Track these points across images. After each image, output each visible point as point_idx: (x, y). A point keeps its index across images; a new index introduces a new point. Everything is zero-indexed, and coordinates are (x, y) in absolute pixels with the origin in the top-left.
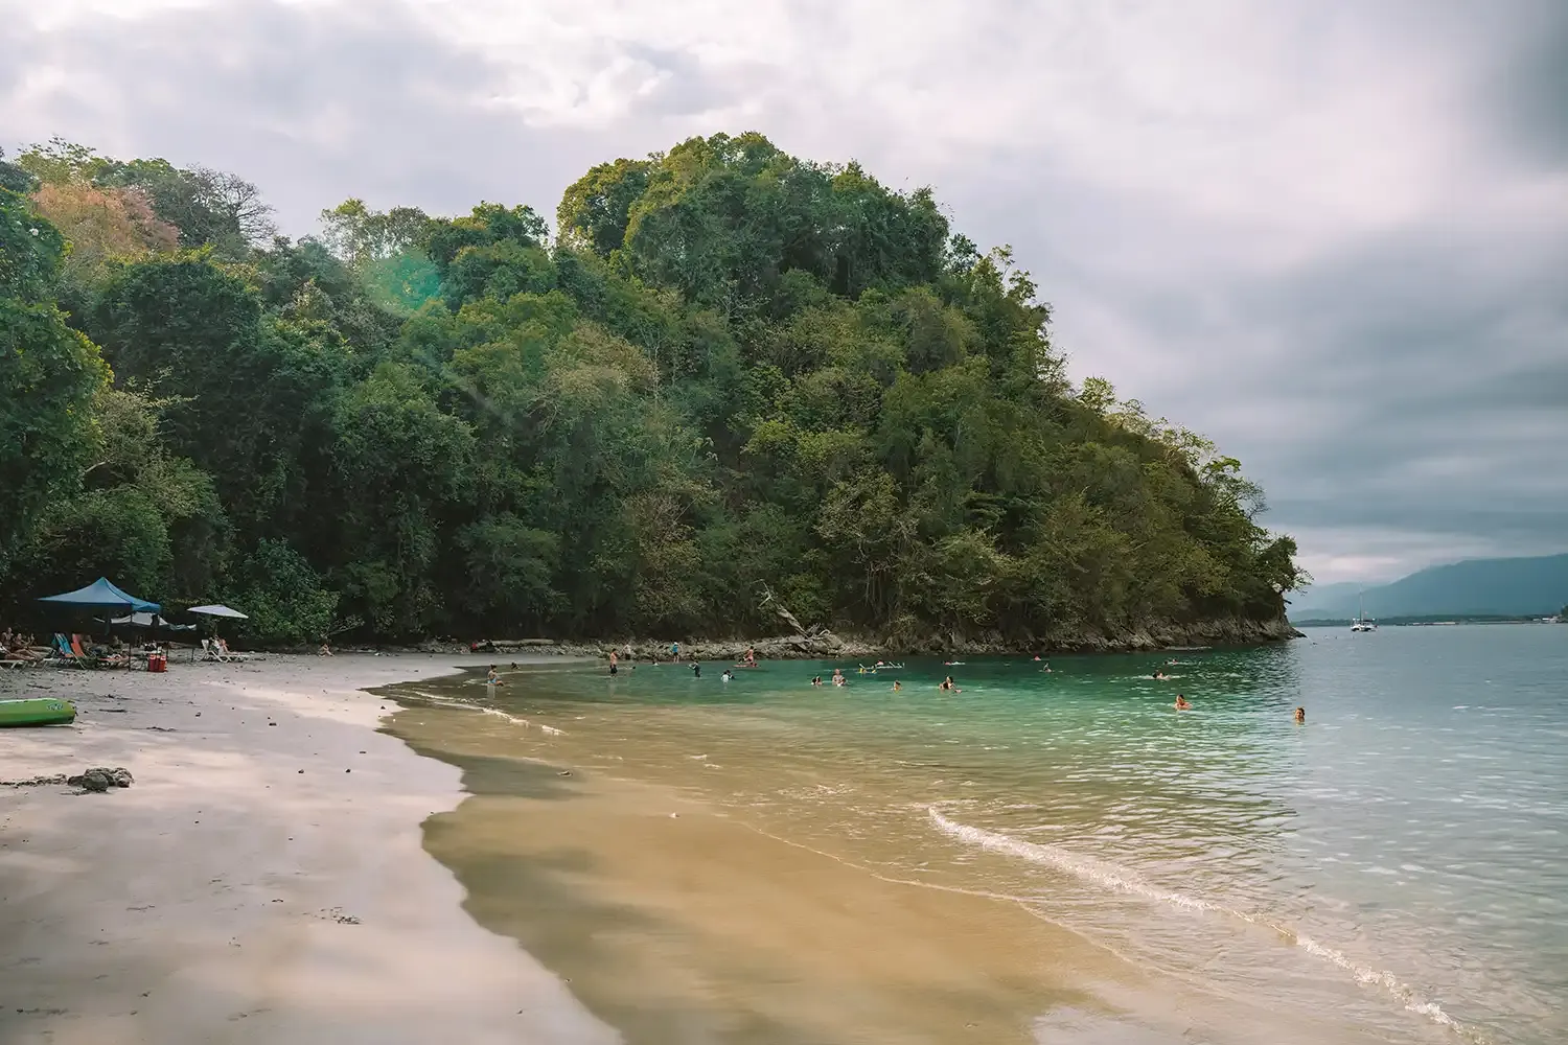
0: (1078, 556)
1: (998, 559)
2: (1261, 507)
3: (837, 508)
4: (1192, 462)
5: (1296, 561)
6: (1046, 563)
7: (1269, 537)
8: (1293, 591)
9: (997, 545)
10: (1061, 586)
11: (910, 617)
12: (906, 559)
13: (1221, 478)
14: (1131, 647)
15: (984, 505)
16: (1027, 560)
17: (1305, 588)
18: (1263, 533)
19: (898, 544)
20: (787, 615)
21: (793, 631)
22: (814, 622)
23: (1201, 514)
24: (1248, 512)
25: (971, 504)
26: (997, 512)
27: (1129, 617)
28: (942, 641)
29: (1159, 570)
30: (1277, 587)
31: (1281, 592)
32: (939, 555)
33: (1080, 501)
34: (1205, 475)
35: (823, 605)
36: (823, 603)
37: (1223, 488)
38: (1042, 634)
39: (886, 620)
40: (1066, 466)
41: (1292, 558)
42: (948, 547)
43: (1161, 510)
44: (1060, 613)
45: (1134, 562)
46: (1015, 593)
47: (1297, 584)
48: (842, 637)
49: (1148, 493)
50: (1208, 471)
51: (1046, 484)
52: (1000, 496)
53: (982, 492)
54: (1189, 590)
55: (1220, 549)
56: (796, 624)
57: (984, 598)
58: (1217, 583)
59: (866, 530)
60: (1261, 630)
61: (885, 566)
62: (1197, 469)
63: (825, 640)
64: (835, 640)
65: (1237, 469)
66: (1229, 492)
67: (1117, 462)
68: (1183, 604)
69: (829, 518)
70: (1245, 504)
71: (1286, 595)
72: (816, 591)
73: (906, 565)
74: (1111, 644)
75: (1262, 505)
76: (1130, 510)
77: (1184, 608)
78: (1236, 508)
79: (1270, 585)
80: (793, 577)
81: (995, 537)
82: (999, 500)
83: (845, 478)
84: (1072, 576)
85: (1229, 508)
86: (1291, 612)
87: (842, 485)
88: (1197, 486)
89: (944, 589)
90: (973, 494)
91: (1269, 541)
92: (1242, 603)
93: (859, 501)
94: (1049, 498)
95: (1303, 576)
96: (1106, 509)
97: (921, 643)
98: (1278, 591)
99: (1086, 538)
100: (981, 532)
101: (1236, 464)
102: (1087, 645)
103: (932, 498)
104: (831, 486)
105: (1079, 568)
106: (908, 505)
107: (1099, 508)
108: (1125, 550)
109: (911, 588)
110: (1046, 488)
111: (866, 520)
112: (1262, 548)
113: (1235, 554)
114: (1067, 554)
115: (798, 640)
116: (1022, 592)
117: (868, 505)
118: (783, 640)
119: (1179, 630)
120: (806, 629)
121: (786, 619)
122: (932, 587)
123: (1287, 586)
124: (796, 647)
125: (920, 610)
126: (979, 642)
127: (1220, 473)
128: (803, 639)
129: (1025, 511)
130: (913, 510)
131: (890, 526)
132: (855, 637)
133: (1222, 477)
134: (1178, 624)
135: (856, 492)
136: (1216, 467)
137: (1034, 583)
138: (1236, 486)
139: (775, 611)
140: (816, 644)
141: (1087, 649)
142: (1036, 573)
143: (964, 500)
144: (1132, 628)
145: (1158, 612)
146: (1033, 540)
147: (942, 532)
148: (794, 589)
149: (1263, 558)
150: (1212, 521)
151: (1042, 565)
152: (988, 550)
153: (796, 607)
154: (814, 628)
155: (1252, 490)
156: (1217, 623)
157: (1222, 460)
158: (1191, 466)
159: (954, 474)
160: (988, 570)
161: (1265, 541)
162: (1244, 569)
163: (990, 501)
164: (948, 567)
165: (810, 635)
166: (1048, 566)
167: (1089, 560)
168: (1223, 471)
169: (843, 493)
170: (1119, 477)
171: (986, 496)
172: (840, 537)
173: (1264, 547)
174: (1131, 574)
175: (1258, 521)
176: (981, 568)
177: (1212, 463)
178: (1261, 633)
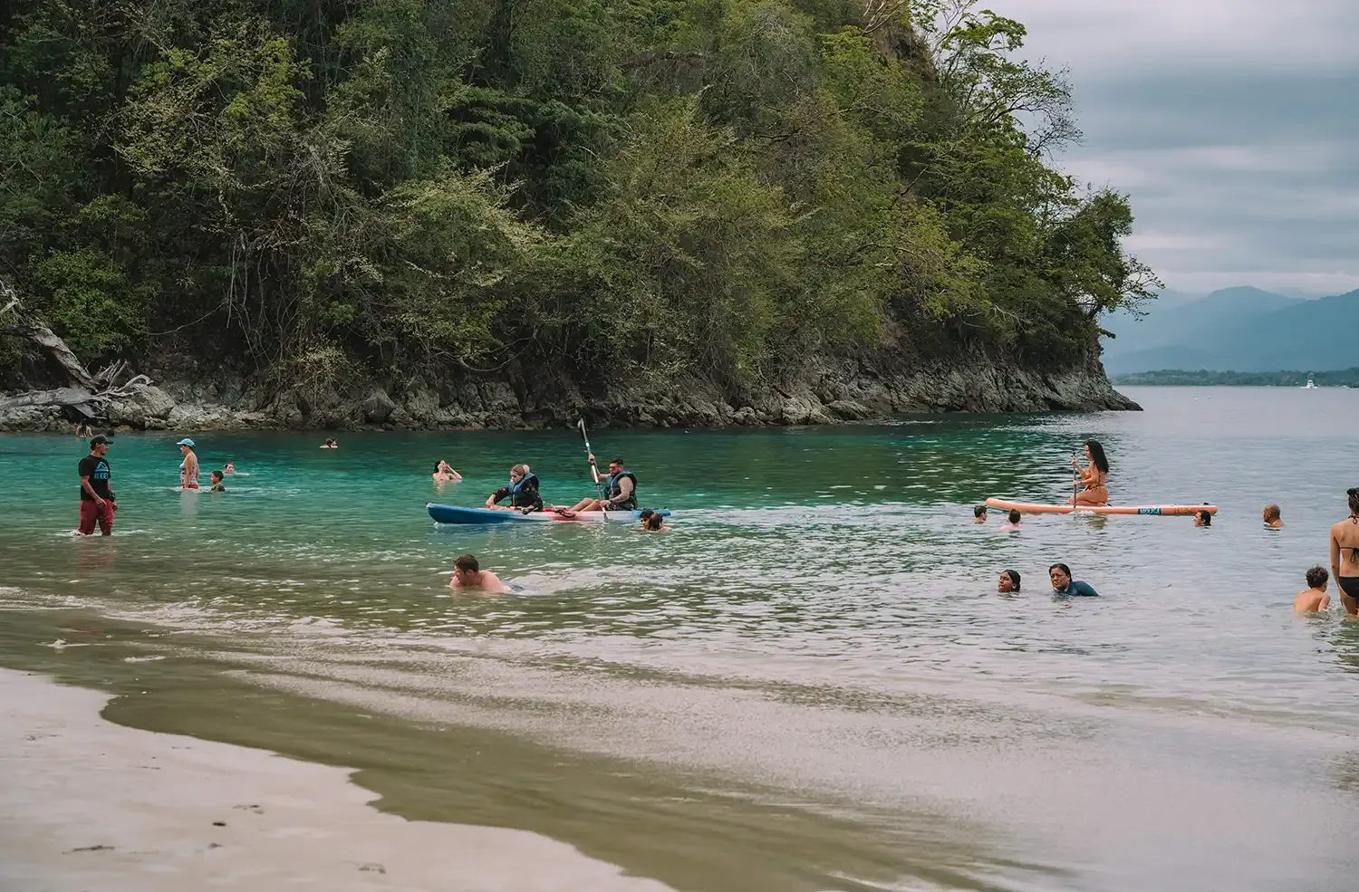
0: (683, 233)
1: (520, 236)
2: (1062, 129)
3: (165, 109)
4: (921, 23)
5: (1128, 245)
6: (619, 245)
7: (1077, 193)
8: (1120, 310)
9: (513, 203)
10: (647, 295)
11: (331, 352)
12: (320, 225)
13: (983, 62)
14: (782, 421)
15: (488, 113)
16: (577, 236)
17: (1146, 305)
18: (1064, 184)
19: (304, 195)
20: (52, 341)
21: (61, 377)
22: (109, 357)
23: (933, 139)
24: (1034, 139)
25: (461, 113)
26: (514, 132)
27: (777, 360)
28: (391, 403)
29: (845, 263)
30: (1086, 300)
31: (1093, 313)
32: (392, 219)
33: (688, 116)
34: (946, 54)
35: (129, 321)
36: (126, 314)
37: (984, 82)
38: (601, 392)
39: (273, 355)
40: (660, 29)
41: (1121, 240)
42: (413, 203)
43: (852, 137)
44: (641, 348)
45: (797, 247)
46: (548, 307)
47: (1127, 295)
48: (171, 391)
49: (828, 98)
50: (955, 44)
51: (615, 71)
52: (520, 94)
53: (482, 85)
54: (902, 307)
55: (969, 217)
56: (71, 362)
57: (487, 315)
58: (961, 289)
59: (232, 158)
60: (1048, 392)
61: (273, 240)
62: (932, 41)
63: (138, 398)
64: (159, 399)
65: (1015, 43)
66: (997, 92)
67: (769, 35)
68: (886, 332)
69: (148, 129)
70: (1029, 121)
71: (1104, 320)
72: (112, 289)
73: (320, 240)
74: (739, 415)
75: (1064, 124)
76: (790, 137)
77: (889, 342)
78: (1009, 129)
79: (1069, 297)
80: (59, 257)
81: (513, 187)
82: (517, 105)
83: (180, 39)
84: (666, 271)
85: (995, 128)
86: (1112, 357)
87: (177, 57)
88: (928, 77)
89: (400, 292)
90: (464, 92)
91: (1075, 202)
92: (1011, 336)
93: (215, 95)
94: (624, 104)
95: (1143, 278)
96: (742, 135)
97: (346, 408)
98: (1087, 310)
99: (700, 196)
100: (484, 175)
101: (1015, 31)
102: (693, 417)
103: (378, 96)
104: (151, 54)
105: (684, 257)
106: (323, 106)
107: (729, 131)
108: (775, 220)
109: (331, 290)
110: (615, 80)
111: (235, 137)
112: (1060, 218)
113: (1002, 229)
114: (662, 228)
115: (75, 396)
116: (568, 302)
117: (238, 105)
118: (44, 397)
119: (875, 389)
120: (93, 371)
121: (49, 351)
122: (376, 289)
123: (1107, 299)
124: (70, 413)
125: (351, 339)
126: (467, 406)
127: (980, 50)
128: (88, 396)
129: (570, 131)
130: (338, 120)
131: (288, 153)
132: (200, 392)
133: (983, 59)
134: (875, 377)
135: (209, 73)
136: (975, 34)
137: (590, 286)
138: (1012, 81)
139: (25, 333)
140: (118, 406)
141: (689, 423)
142: (594, 264)
143: (447, 103)
144: (783, 381)
145: (834, 351)
146: (586, 191)
147: (395, 171)
148: (61, 282)
149: (1060, 238)
150: (958, 156)
151: (608, 249)
152: (493, 215)
153: (66, 321)
154: (110, 373)
155: (1045, 88)
156: (956, 376)
157: (985, 21)
158: (920, 32)
159: (427, 47)
160: (493, 256)
161: (1066, 202)
162: (1020, 262)
163: (503, 108)
164: (412, 247)
165: (103, 385)
166: (618, 252)
167: (705, 241)
168: (986, 46)
169: (180, 75)
170: (771, 67)
171: (491, 95)
172: (175, 172)
173: (1064, 214)
174: (789, 274)
175: (1055, 160)
176: (482, 250)
177: (964, 27)
178: (1047, 399)
